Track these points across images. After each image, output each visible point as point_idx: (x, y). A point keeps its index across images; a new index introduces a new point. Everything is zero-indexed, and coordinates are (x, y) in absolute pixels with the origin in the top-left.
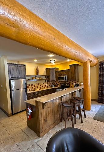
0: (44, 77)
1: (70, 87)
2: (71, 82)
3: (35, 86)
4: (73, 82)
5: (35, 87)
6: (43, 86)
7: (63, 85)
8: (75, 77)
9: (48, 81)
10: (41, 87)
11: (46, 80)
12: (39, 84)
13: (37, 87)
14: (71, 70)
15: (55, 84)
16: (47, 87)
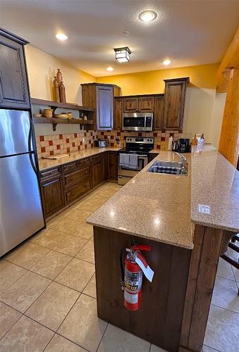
0: (78, 113)
1: (155, 146)
2: (160, 134)
3: (51, 143)
4: (163, 135)
5: (51, 148)
6: (74, 145)
7: (133, 141)
8: (178, 121)
9: (88, 127)
10: (70, 145)
11: (81, 125)
12: (64, 137)
13: (58, 147)
14: (169, 95)
15: (106, 137)
16: (86, 146)
